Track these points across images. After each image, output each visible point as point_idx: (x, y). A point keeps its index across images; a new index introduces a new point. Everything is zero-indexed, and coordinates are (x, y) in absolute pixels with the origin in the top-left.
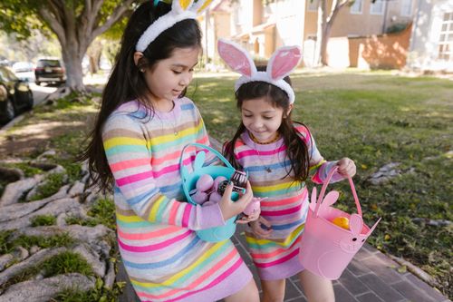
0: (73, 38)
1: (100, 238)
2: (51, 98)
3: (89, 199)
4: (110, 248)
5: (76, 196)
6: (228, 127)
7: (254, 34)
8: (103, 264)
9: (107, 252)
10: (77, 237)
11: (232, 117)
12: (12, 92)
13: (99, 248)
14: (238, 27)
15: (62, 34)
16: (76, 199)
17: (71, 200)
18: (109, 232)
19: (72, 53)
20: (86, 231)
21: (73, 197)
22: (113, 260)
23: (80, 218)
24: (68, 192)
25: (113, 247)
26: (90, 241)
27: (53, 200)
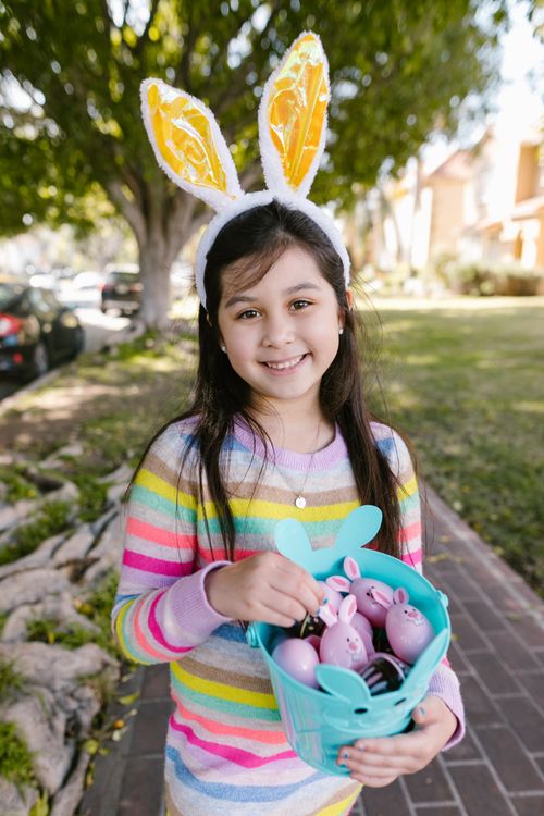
0: (157, 235)
1: (81, 680)
2: (110, 341)
3: (91, 573)
4: (96, 707)
5: (68, 563)
6: (427, 425)
7: (515, 219)
8: (66, 754)
9: (86, 719)
10: (30, 672)
11: (440, 401)
12: (48, 328)
13: (73, 705)
14: (481, 207)
15: (141, 227)
16: (66, 572)
17: (53, 574)
18: (105, 665)
19: (154, 261)
20: (54, 660)
21: (59, 567)
22: (91, 747)
23: (56, 622)
24: (53, 553)
25: (104, 707)
26: (59, 685)
27: (15, 573)
